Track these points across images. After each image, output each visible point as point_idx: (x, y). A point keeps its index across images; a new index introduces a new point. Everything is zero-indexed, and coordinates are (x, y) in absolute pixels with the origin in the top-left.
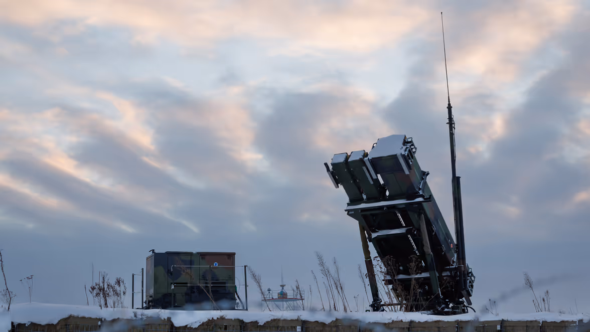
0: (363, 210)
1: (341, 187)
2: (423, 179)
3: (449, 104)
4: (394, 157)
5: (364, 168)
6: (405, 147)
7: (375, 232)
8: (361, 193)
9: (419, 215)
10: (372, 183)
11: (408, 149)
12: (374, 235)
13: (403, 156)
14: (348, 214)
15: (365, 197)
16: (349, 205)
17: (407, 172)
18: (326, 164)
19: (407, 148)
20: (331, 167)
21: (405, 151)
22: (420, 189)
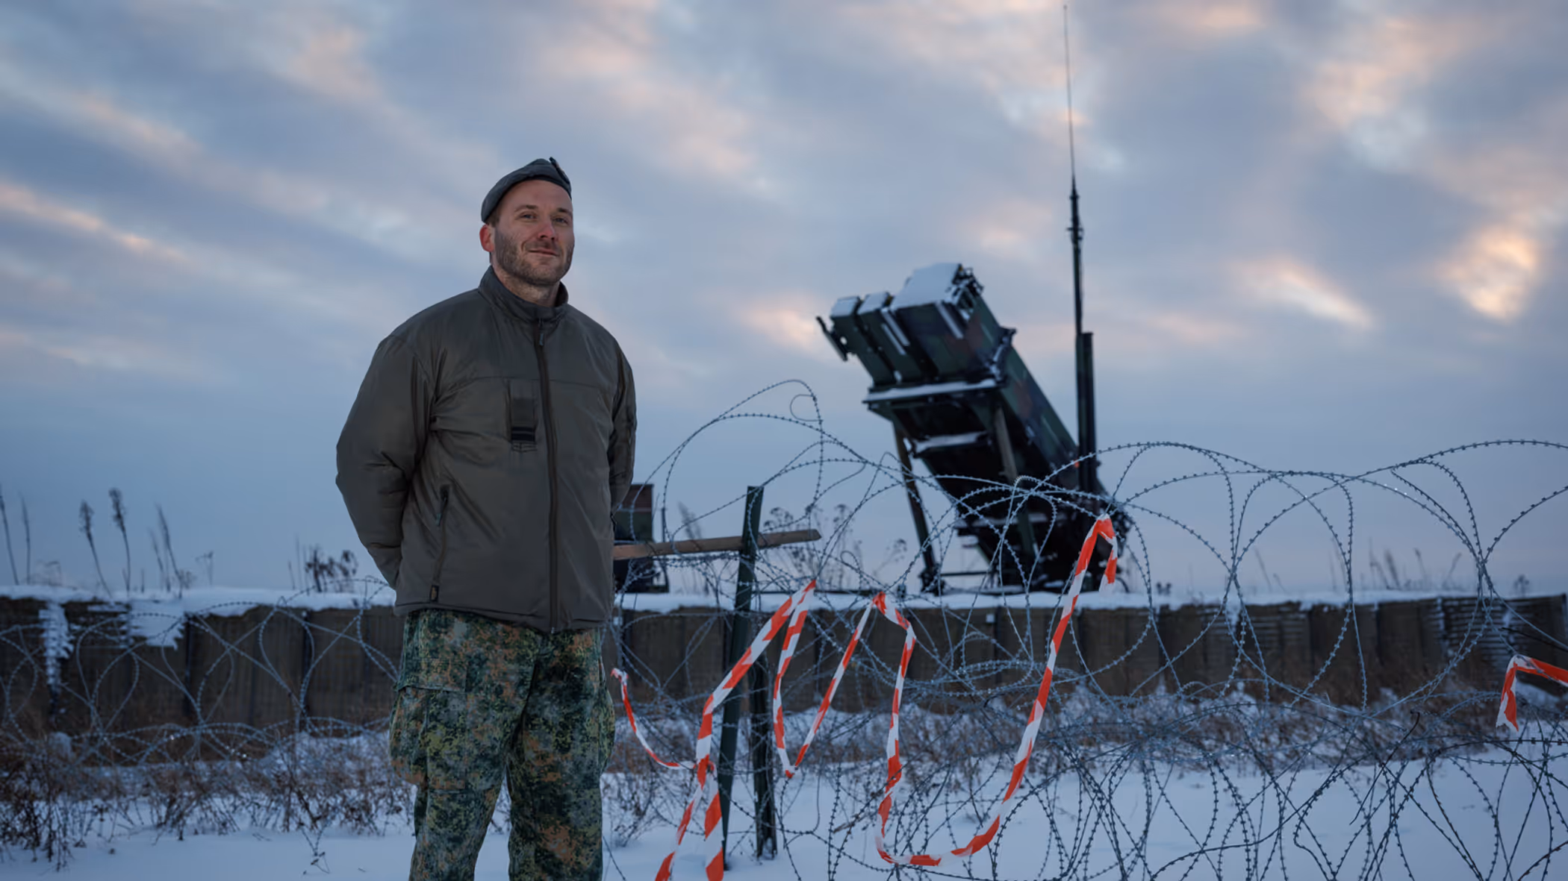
0: (895, 402)
1: (853, 359)
2: (1001, 342)
3: (1074, 192)
4: (931, 307)
5: (886, 328)
6: (954, 288)
7: (922, 440)
8: (892, 370)
9: (993, 411)
10: (902, 352)
11: (960, 293)
12: (921, 447)
13: (948, 306)
14: (870, 409)
15: (898, 376)
16: (872, 391)
17: (958, 334)
18: (819, 320)
19: (958, 289)
20: (830, 325)
21: (955, 294)
22: (992, 363)
